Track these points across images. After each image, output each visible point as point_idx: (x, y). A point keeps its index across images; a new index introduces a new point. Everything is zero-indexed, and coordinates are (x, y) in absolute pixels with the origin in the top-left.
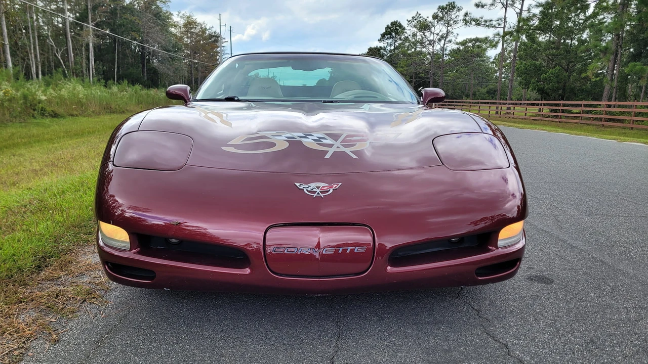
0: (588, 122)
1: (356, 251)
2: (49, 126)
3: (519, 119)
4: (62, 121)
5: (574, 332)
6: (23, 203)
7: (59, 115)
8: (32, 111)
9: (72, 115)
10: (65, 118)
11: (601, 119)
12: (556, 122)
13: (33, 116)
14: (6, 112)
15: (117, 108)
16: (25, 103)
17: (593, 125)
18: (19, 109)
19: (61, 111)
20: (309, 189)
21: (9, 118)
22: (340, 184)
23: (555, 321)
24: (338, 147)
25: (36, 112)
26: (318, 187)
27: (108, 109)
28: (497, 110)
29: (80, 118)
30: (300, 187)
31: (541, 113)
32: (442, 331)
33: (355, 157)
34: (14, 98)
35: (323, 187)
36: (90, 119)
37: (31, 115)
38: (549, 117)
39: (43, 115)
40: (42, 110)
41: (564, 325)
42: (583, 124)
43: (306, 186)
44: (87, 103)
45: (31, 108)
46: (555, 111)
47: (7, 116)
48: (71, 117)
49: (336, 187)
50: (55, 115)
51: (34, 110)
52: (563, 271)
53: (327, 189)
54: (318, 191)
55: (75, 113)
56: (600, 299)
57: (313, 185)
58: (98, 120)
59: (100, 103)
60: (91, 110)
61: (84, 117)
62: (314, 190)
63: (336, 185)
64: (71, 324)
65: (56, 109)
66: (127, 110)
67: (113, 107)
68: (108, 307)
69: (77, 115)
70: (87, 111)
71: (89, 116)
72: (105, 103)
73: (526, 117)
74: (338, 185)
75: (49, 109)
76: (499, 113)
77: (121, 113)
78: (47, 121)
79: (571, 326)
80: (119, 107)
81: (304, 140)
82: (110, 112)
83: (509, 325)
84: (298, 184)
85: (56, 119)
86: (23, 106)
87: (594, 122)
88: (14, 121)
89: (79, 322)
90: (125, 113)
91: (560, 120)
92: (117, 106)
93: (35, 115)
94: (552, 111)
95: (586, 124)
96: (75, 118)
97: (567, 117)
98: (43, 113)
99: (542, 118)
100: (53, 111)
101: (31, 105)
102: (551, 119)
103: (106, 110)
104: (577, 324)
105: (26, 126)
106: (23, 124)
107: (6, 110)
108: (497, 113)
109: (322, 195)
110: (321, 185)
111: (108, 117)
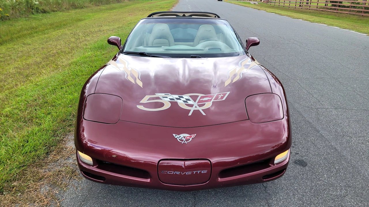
0: (354, 13)
1: (202, 172)
2: (42, 19)
3: (313, 10)
4: (48, 15)
5: (311, 205)
6: (35, 98)
7: (46, 11)
8: (31, 10)
9: (54, 11)
10: (50, 13)
11: (362, 12)
12: (335, 12)
13: (32, 13)
14: (17, 11)
15: (79, 5)
16: (27, 5)
17: (357, 15)
18: (24, 9)
19: (47, 9)
20: (180, 138)
21: (19, 15)
22: (196, 134)
23: (303, 195)
24: (196, 107)
25: (33, 10)
26: (184, 137)
27: (74, 6)
28: (300, 4)
29: (58, 12)
30: (175, 137)
31: (326, 7)
32: (246, 202)
33: (204, 114)
34: (21, 2)
35: (187, 137)
36: (64, 13)
37: (31, 12)
38: (331, 9)
39: (37, 12)
40: (37, 9)
41: (307, 199)
42: (351, 14)
43: (178, 136)
44: (62, 3)
45: (31, 8)
46: (335, 6)
47: (18, 14)
48: (53, 12)
49: (193, 137)
50: (44, 12)
51: (33, 9)
52: (314, 156)
53: (189, 138)
54: (184, 139)
55: (55, 9)
56: (329, 179)
57: (182, 135)
58: (68, 14)
59: (69, 2)
60: (64, 7)
61: (61, 12)
62: (183, 139)
63: (193, 136)
64: (66, 194)
65: (44, 7)
66: (84, 6)
67: (76, 5)
68: (83, 182)
69: (56, 11)
70: (62, 8)
71: (63, 11)
72: (72, 2)
73: (318, 9)
74: (194, 135)
75: (41, 8)
76: (302, 6)
77: (81, 8)
78: (40, 16)
79: (310, 200)
80: (80, 5)
81: (179, 101)
82: (75, 8)
83: (280, 198)
84: (174, 135)
85: (45, 14)
86: (27, 7)
87: (357, 14)
88: (22, 16)
89: (69, 193)
90: (83, 8)
91: (338, 11)
92: (79, 4)
93: (33, 12)
94: (333, 5)
95: (353, 14)
96: (55, 12)
97: (342, 10)
98: (37, 11)
99: (327, 10)
100: (43, 9)
101: (31, 6)
102: (332, 11)
103: (72, 7)
104: (314, 198)
105: (28, 20)
106: (27, 18)
107: (17, 10)
108: (300, 6)
109: (186, 142)
110: (186, 135)
111: (74, 12)
